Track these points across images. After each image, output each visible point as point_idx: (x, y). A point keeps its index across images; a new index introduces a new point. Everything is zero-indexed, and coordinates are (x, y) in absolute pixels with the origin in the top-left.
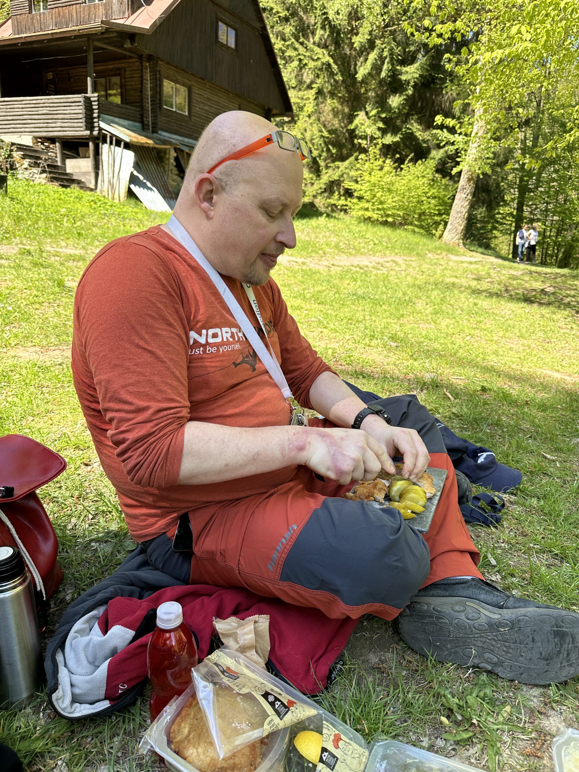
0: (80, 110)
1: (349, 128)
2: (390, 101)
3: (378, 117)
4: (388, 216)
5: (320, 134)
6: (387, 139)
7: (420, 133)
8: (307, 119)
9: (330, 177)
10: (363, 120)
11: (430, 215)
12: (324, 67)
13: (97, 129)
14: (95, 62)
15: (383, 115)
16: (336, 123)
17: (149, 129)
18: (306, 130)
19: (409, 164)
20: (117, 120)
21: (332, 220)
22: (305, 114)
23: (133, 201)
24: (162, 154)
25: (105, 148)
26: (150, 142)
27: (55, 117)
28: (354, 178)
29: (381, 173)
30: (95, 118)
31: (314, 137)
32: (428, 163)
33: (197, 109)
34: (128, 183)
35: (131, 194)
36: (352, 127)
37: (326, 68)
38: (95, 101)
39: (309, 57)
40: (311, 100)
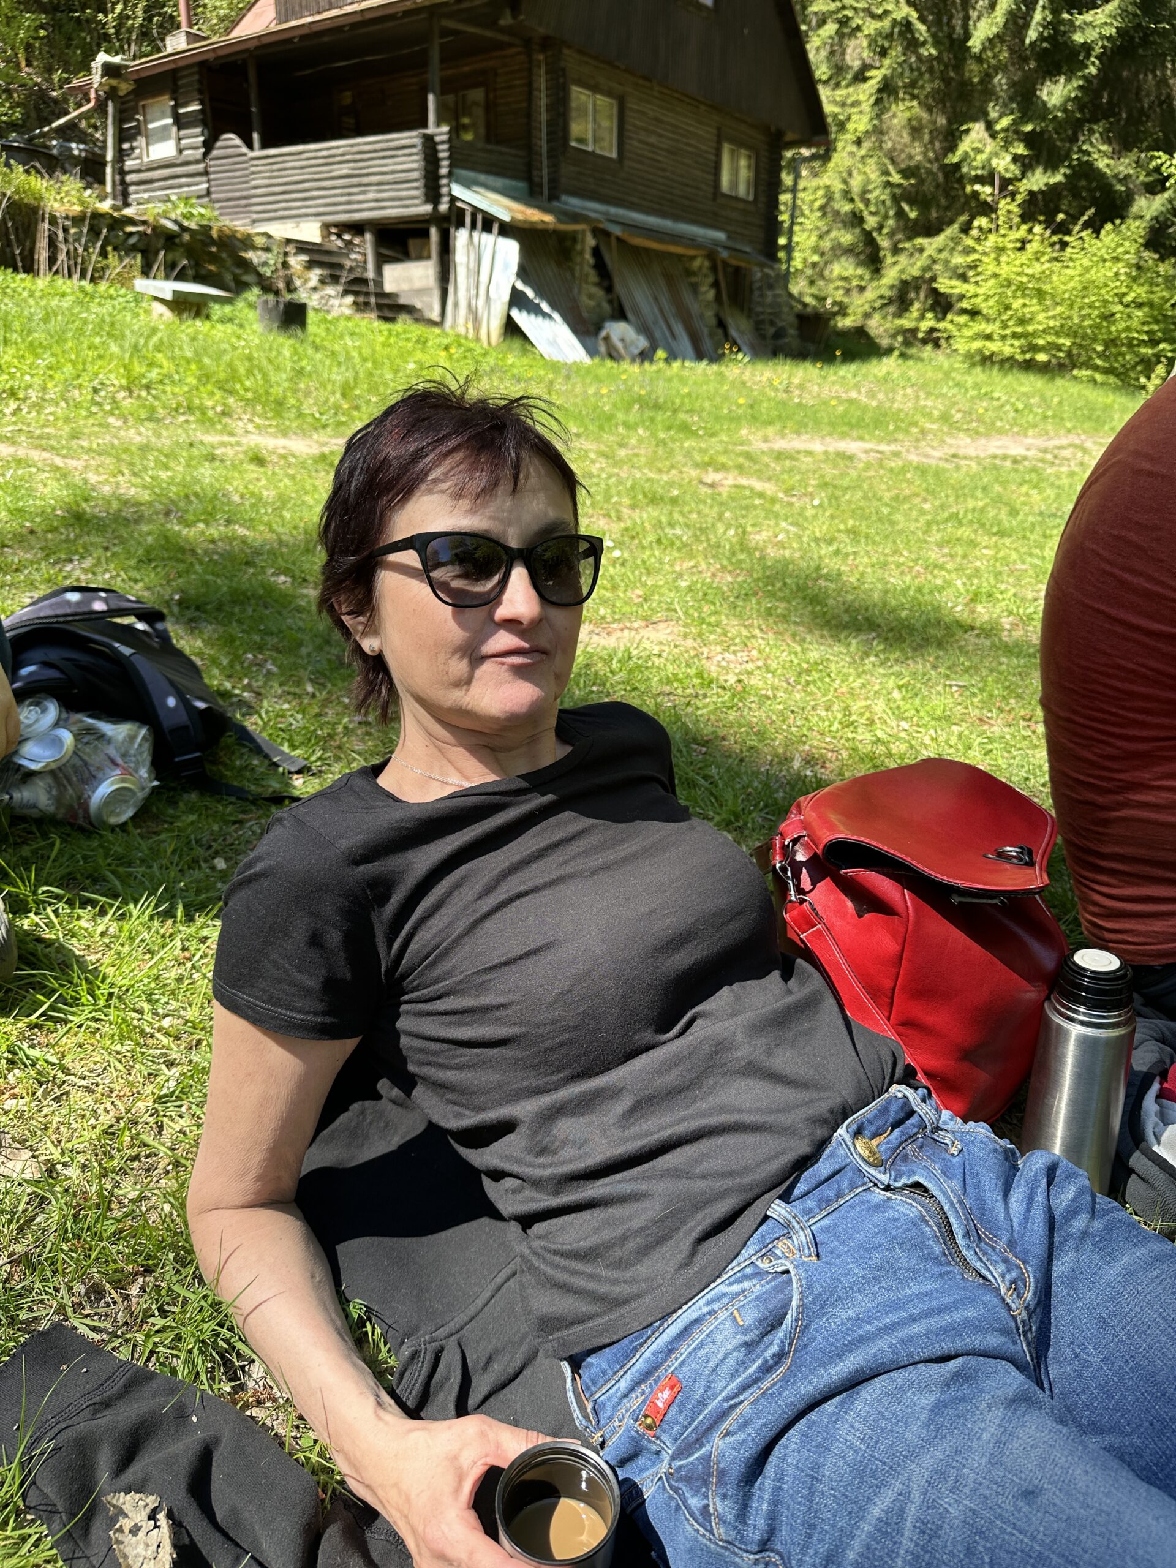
0: (412, 163)
1: (947, 161)
2: (1044, 94)
3: (1014, 133)
4: (1035, 348)
5: (884, 178)
6: (1033, 180)
7: (1106, 161)
8: (854, 148)
9: (902, 271)
10: (980, 141)
11: (1130, 344)
12: (896, 30)
13: (446, 199)
14: (443, 60)
15: (1029, 128)
16: (917, 153)
17: (541, 193)
18: (850, 174)
19: (1084, 234)
20: (482, 177)
21: (911, 363)
22: (849, 137)
23: (517, 343)
24: (568, 243)
25: (461, 238)
26: (548, 218)
27: (365, 180)
28: (960, 271)
29: (1023, 257)
30: (444, 177)
31: (870, 187)
32: (1128, 229)
33: (635, 143)
34: (506, 307)
35: (511, 329)
36: (954, 158)
37: (900, 33)
38: (443, 142)
39: (864, 10)
40: (866, 107)
